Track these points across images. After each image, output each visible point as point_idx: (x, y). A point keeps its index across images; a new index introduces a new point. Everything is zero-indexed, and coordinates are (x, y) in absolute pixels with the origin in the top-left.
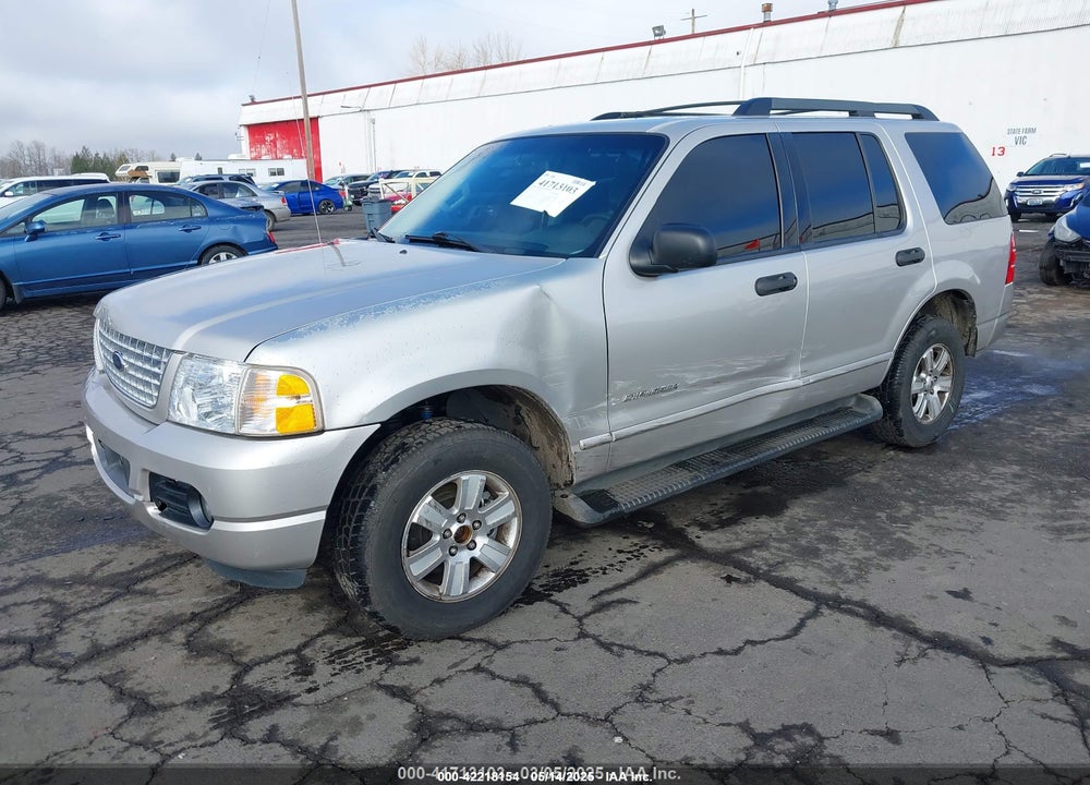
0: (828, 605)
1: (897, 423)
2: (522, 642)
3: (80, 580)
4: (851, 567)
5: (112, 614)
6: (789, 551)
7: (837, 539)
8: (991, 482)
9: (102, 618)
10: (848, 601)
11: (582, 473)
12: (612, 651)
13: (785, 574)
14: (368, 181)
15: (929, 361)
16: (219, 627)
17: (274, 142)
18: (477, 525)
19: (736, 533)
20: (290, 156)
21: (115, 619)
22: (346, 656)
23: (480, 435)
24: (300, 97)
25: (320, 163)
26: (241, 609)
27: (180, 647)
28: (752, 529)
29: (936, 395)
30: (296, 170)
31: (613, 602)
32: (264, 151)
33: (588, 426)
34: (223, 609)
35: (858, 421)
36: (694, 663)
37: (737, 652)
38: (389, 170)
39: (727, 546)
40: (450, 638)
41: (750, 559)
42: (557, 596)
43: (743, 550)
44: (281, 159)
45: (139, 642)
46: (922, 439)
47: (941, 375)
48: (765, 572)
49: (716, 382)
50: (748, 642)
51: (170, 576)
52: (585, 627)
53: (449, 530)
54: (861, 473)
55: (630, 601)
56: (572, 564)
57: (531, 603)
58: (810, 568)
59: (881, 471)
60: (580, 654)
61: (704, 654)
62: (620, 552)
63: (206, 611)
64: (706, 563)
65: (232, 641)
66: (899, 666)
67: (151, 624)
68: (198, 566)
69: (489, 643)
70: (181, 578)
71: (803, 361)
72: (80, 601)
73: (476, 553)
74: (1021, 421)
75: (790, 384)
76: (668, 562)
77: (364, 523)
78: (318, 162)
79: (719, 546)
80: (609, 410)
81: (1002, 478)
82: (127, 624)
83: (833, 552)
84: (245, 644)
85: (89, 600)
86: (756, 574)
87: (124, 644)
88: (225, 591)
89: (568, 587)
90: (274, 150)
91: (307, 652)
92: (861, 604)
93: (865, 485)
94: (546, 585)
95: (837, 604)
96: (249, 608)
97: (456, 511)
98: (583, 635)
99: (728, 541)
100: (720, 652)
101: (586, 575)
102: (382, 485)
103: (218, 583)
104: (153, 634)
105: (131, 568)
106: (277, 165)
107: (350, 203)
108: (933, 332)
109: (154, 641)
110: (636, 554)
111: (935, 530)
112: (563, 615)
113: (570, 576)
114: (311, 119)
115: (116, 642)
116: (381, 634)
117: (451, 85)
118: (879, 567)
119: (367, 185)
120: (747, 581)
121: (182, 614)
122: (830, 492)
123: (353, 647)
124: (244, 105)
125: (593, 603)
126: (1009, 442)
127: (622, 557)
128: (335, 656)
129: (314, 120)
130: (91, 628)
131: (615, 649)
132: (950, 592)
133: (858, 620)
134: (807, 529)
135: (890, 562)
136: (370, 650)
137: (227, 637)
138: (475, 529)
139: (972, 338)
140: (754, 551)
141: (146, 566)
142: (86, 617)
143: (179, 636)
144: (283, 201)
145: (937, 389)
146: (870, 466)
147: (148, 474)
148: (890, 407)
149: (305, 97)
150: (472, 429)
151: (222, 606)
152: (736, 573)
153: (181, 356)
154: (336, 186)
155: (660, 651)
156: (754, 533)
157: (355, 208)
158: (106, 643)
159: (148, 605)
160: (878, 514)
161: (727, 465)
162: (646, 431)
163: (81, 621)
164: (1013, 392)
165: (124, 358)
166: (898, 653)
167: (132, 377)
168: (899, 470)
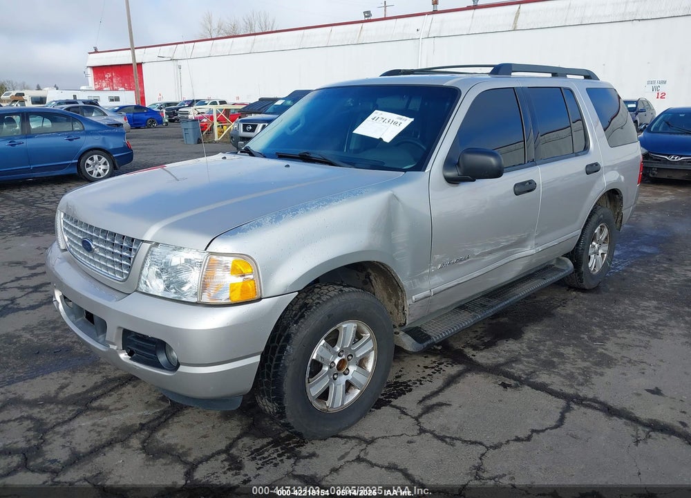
0: (574, 402)
1: (580, 274)
2: (383, 438)
3: (47, 400)
4: (579, 374)
5: (80, 426)
6: (536, 364)
7: (563, 354)
8: (643, 312)
9: (73, 430)
10: (585, 399)
11: (412, 318)
12: (446, 442)
13: (539, 380)
14: (177, 106)
15: (598, 234)
16: (164, 435)
17: (111, 79)
18: (350, 357)
19: (497, 352)
20: (123, 89)
21: (84, 431)
22: (263, 453)
23: (354, 296)
24: (129, 49)
25: (144, 93)
26: (176, 419)
27: (139, 451)
28: (506, 348)
29: (600, 255)
30: (128, 98)
31: (434, 405)
32: (104, 85)
33: (418, 287)
34: (162, 420)
35: (561, 274)
36: (504, 448)
37: (529, 439)
38: (192, 99)
39: (495, 361)
40: (332, 437)
41: (512, 370)
42: (394, 402)
43: (506, 364)
44: (116, 90)
45: (107, 449)
46: (593, 284)
47: (604, 243)
48: (525, 379)
49: (490, 253)
50: (533, 431)
51: (116, 395)
52: (422, 425)
53: (333, 362)
54: (561, 307)
55: (446, 404)
56: (397, 377)
57: (380, 408)
58: (553, 375)
59: (573, 306)
60: (425, 445)
61: (508, 442)
62: (426, 367)
63: (150, 422)
64: (486, 374)
65: (176, 445)
66: (637, 445)
67: (111, 434)
68: (134, 386)
69: (360, 439)
70: (125, 396)
71: (536, 237)
72: (53, 417)
73: (349, 377)
74: (646, 271)
75: (529, 253)
76: (460, 375)
77: (282, 362)
78: (143, 93)
79: (489, 362)
80: (431, 274)
81: (648, 310)
82: (94, 435)
83: (564, 363)
84: (187, 447)
85: (60, 415)
86: (520, 382)
87: (96, 451)
88: (160, 406)
89: (400, 395)
90: (111, 84)
91: (234, 451)
92: (595, 400)
93: (566, 315)
94: (386, 394)
95: (581, 401)
96: (181, 418)
97: (338, 349)
98: (422, 431)
99: (494, 358)
100: (518, 439)
101: (409, 386)
102: (295, 334)
103: (153, 399)
104: (116, 442)
105: (85, 389)
106: (114, 94)
107: (167, 121)
108: (602, 216)
109: (118, 447)
110: (437, 369)
111: (623, 346)
112: (405, 416)
113: (398, 387)
114: (138, 64)
115: (89, 449)
116: (282, 435)
117: (232, 44)
118: (596, 373)
119: (178, 109)
120: (516, 386)
121: (132, 425)
122: (546, 321)
123: (266, 446)
124: (90, 53)
125: (421, 406)
126: (644, 285)
127: (429, 371)
128: (256, 453)
129: (140, 65)
130: (68, 438)
131: (448, 440)
132: (648, 390)
133: (597, 412)
134: (541, 348)
135: (602, 370)
136: (279, 448)
137: (172, 441)
138: (349, 360)
139: (619, 219)
140: (513, 365)
141: (95, 388)
142: (62, 429)
143: (135, 442)
144: (125, 120)
145: (600, 252)
146: (564, 302)
147: (122, 330)
148: (577, 265)
149: (133, 49)
150: (349, 292)
151: (160, 417)
152: (508, 381)
153: (150, 245)
154: (156, 109)
155: (479, 440)
156: (508, 351)
157: (169, 124)
158: (83, 451)
159: (105, 419)
160: (582, 336)
161: (492, 307)
162: (451, 287)
163: (58, 433)
164: (633, 251)
165: (93, 244)
166: (633, 436)
167: (100, 257)
168: (583, 305)
